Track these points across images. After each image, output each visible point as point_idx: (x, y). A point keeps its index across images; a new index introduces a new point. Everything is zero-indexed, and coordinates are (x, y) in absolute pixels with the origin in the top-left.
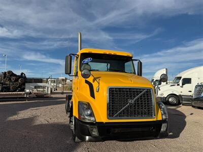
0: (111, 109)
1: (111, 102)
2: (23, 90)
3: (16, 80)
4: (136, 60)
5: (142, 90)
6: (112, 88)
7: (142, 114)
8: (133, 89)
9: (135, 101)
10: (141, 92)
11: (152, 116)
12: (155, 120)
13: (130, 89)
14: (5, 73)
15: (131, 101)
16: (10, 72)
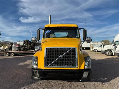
0: (47, 61)
1: (47, 56)
2: (34, 49)
3: (30, 44)
4: (82, 29)
5: (69, 49)
6: (48, 48)
7: (68, 65)
8: (62, 48)
9: (63, 56)
10: (68, 50)
11: (75, 66)
12: (78, 69)
13: (60, 48)
14: (25, 41)
15: (61, 56)
16: (26, 40)
